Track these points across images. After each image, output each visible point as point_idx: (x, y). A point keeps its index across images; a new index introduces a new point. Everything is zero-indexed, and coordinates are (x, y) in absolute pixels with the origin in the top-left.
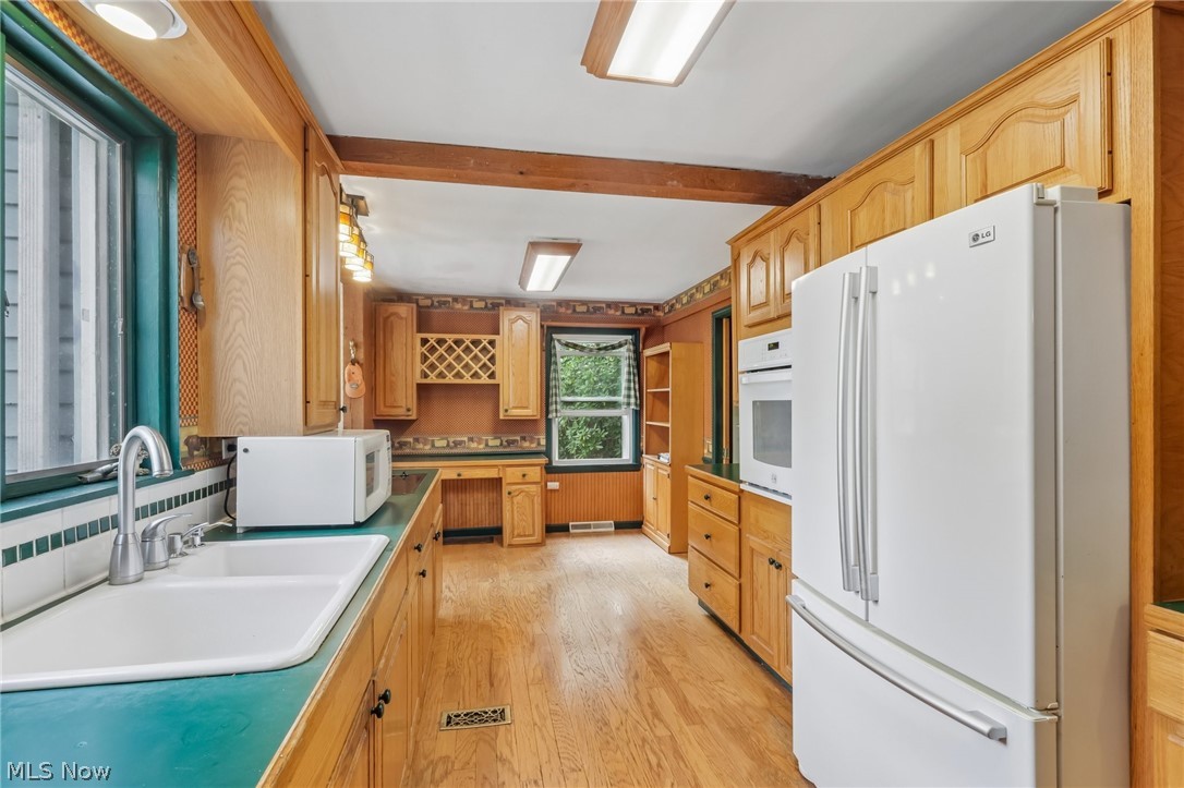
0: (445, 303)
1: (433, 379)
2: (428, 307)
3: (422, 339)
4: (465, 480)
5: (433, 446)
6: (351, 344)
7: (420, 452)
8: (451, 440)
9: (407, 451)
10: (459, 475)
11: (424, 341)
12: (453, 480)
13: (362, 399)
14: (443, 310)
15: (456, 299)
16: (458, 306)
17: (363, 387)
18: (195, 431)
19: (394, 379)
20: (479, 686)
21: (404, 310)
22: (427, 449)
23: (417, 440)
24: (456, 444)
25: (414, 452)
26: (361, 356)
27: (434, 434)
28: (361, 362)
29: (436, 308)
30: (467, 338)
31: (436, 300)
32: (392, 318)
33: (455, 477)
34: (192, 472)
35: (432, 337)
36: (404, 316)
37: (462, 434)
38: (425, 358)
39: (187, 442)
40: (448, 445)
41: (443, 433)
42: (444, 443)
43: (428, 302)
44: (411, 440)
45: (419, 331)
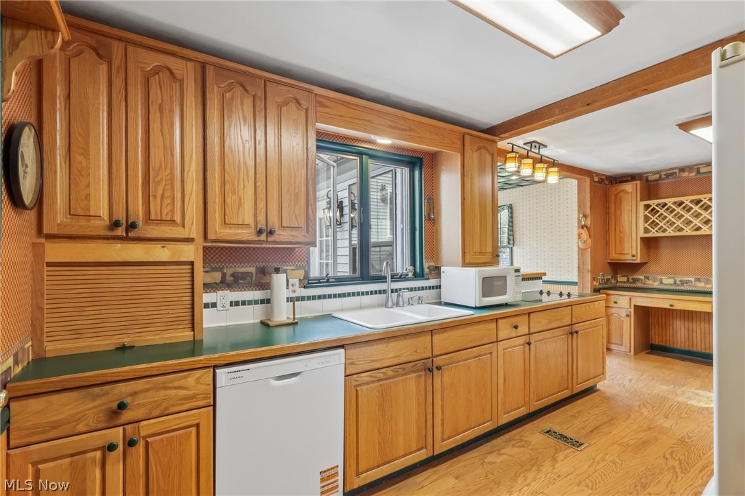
0: (672, 174)
1: (654, 233)
2: (656, 180)
3: (645, 205)
4: (676, 310)
5: (661, 283)
6: (581, 216)
7: (649, 286)
8: (678, 279)
9: (639, 285)
10: (671, 306)
11: (647, 207)
12: (665, 309)
13: (589, 249)
14: (671, 180)
15: (682, 170)
16: (685, 174)
17: (589, 242)
18: (432, 264)
19: (622, 235)
20: (583, 428)
21: (629, 187)
22: (656, 285)
23: (647, 278)
24: (683, 283)
25: (645, 286)
26: (588, 222)
27: (662, 274)
28: (589, 226)
29: (664, 179)
30: (687, 200)
31: (663, 174)
32: (620, 194)
33: (668, 307)
34: (428, 279)
35: (653, 203)
36: (630, 191)
37: (689, 275)
38: (646, 219)
39: (428, 268)
40: (675, 283)
41: (671, 273)
42: (672, 281)
43: (657, 176)
44: (642, 277)
45: (642, 200)
